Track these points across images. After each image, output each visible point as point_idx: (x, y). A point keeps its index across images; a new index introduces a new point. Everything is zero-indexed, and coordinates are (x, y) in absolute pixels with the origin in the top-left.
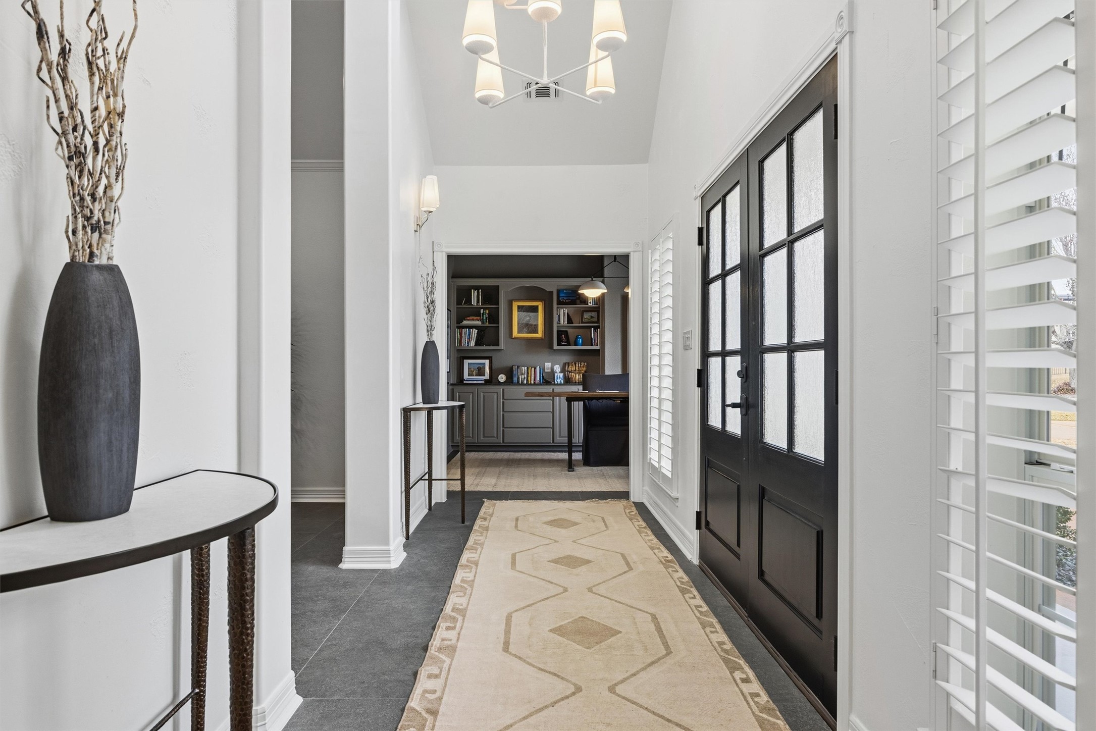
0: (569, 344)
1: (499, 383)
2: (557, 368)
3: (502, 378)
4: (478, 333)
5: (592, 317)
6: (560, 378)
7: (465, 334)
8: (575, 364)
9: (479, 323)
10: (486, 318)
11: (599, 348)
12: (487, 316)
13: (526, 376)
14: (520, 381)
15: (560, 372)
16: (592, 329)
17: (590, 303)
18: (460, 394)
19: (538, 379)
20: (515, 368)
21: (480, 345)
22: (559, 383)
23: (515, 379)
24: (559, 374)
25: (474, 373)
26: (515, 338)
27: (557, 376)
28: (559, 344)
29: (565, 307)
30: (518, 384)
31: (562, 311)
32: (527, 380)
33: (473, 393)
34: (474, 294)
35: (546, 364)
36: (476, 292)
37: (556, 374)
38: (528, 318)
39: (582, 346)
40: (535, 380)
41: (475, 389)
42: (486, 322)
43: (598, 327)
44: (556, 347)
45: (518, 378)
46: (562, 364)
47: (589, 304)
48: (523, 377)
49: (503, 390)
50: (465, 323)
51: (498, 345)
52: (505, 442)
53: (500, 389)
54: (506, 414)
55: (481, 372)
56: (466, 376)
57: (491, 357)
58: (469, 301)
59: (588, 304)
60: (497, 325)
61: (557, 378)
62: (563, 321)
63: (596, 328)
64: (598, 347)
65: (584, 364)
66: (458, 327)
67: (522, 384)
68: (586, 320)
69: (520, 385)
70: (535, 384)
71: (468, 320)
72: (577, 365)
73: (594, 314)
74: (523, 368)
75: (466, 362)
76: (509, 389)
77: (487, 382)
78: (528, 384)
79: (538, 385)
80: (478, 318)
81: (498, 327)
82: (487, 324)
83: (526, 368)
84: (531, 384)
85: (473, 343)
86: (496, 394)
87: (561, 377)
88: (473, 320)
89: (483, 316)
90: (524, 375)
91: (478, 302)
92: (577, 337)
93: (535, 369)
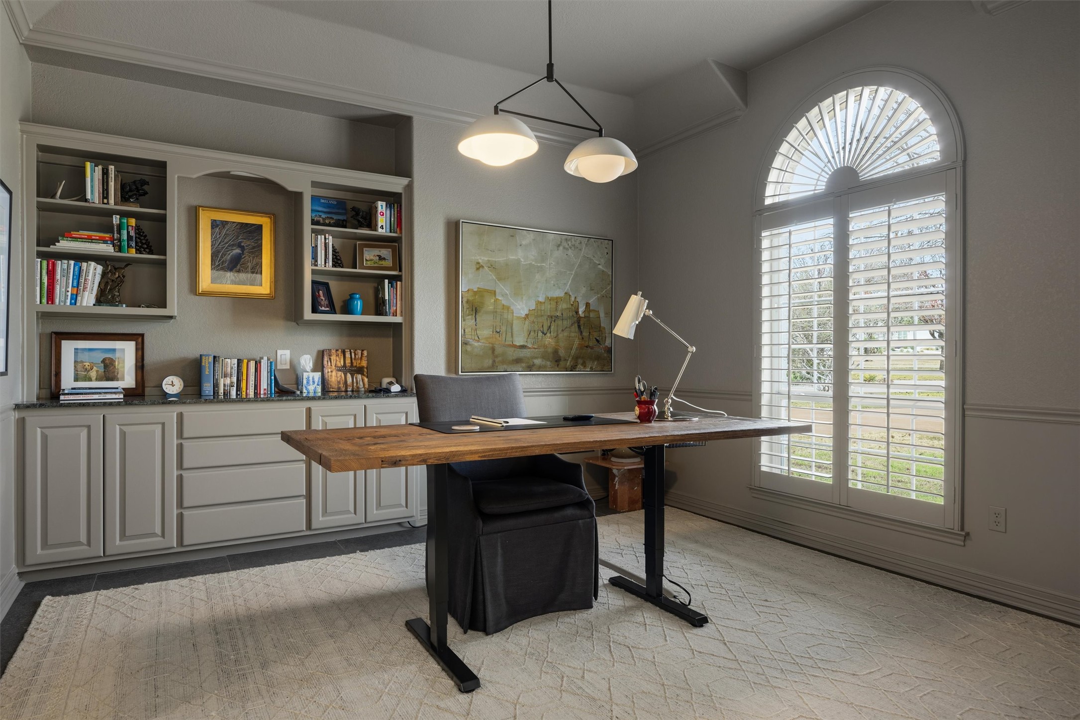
0: (333, 311)
1: (164, 399)
2: (307, 362)
3: (173, 385)
4: (104, 275)
5: (381, 258)
6: (314, 382)
7: (65, 274)
8: (344, 352)
9: (107, 249)
10: (130, 238)
11: (400, 321)
12: (132, 233)
13: (235, 379)
14: (221, 391)
15: (314, 370)
16: (386, 281)
17: (382, 227)
18: (47, 431)
19: (264, 385)
20: (207, 363)
21: (112, 303)
22: (311, 395)
23: (208, 388)
24: (311, 374)
25: (93, 374)
26: (205, 294)
27: (308, 379)
28: (315, 310)
29: (329, 232)
30: (215, 399)
31: (321, 238)
32: (239, 389)
33: (89, 427)
34: (93, 175)
35: (280, 352)
36: (99, 170)
37: (305, 375)
38: (238, 251)
39: (362, 314)
40: (257, 386)
41: (95, 417)
42: (129, 246)
43: (398, 278)
44: (308, 315)
45: (216, 386)
46: (315, 354)
47: (380, 230)
48: (228, 381)
49: (180, 416)
50: (64, 245)
51: (163, 305)
52: (185, 543)
53: (169, 414)
54: (185, 474)
55: (109, 371)
56: (68, 381)
57: (142, 335)
58: (78, 189)
59: (376, 230)
60: (162, 257)
61: (308, 383)
62: (325, 264)
63: (393, 279)
64: (398, 319)
65: (362, 354)
66: (41, 255)
67: (227, 399)
68: (369, 264)
69: (221, 402)
70: (257, 398)
71: (75, 239)
72: (348, 355)
73: (386, 253)
74: (229, 360)
75: (68, 348)
76: (194, 413)
77: (134, 396)
78: (240, 400)
79: (263, 400)
80: (107, 236)
81: (163, 264)
82: (132, 254)
83: (235, 361)
84: (249, 401)
85: (88, 299)
86: (160, 426)
87: (316, 380)
88: (90, 240)
89: (119, 232)
90: (231, 375)
91: (105, 195)
92: (351, 297)
93: (258, 364)
